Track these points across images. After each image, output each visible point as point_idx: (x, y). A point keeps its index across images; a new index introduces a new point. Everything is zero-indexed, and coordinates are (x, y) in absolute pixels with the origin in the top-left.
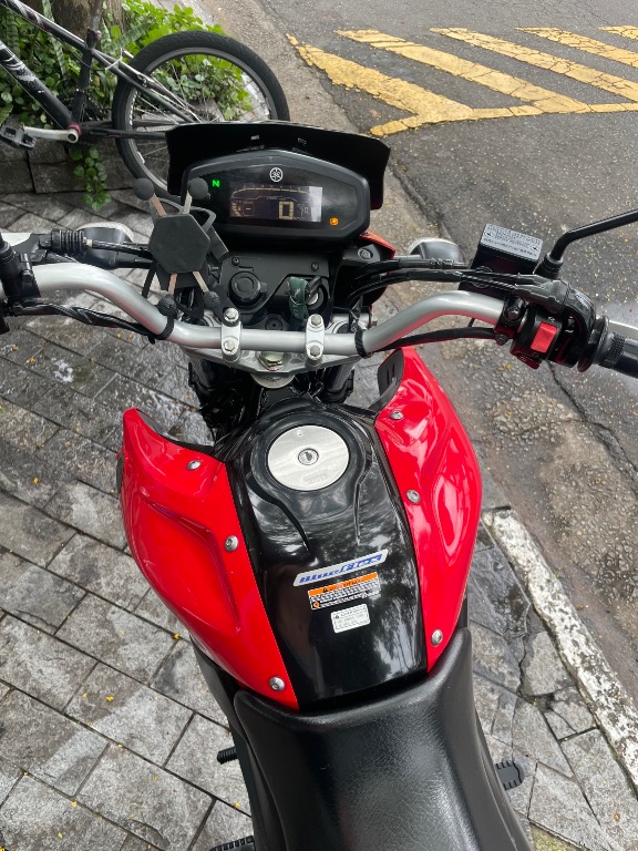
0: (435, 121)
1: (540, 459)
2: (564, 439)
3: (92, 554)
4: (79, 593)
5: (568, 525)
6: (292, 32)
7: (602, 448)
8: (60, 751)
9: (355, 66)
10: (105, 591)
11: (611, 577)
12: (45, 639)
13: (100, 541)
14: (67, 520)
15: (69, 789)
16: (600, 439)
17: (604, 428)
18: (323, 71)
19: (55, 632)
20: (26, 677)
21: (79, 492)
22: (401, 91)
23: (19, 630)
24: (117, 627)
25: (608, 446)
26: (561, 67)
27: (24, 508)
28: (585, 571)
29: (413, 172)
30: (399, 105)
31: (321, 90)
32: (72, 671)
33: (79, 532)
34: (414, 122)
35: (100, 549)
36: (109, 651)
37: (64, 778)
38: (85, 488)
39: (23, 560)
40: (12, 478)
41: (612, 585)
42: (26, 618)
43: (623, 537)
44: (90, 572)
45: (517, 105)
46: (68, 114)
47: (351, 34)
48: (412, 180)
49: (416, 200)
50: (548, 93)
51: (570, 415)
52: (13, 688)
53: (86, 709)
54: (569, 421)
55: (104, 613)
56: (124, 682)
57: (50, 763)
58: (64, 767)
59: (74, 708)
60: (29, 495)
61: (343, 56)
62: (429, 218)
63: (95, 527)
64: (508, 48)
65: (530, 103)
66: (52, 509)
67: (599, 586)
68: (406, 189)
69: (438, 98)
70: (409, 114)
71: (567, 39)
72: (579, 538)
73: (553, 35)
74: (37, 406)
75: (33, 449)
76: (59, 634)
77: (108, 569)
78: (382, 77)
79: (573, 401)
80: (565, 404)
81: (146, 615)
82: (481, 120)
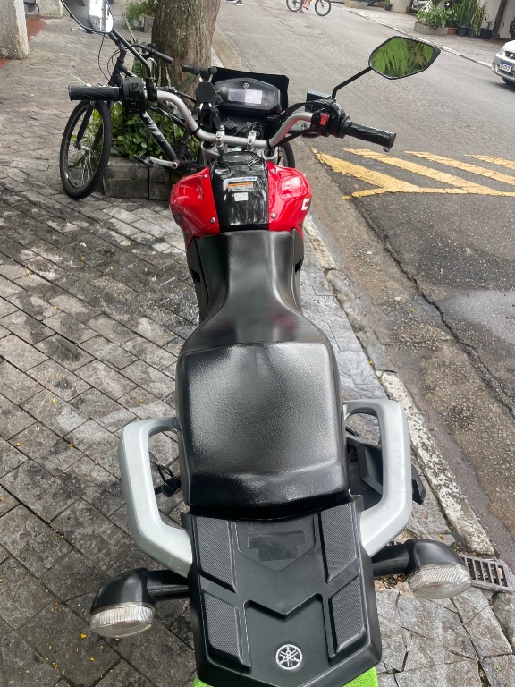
0: (393, 191)
1: (424, 357)
2: (441, 349)
3: (145, 345)
4: (135, 359)
5: (433, 389)
6: (314, 147)
7: (465, 355)
8: (111, 415)
9: (350, 164)
10: (148, 360)
11: (455, 417)
12: (113, 372)
13: (150, 341)
14: (135, 330)
15: (113, 430)
16: (465, 351)
17: (469, 346)
18: (330, 166)
19: (119, 370)
20: (101, 384)
21: (144, 321)
22: (376, 176)
23: (101, 366)
24: (151, 375)
25: (469, 355)
26: (489, 174)
27: (114, 322)
28: (439, 413)
29: (374, 214)
30: (373, 183)
31: (326, 174)
32: (125, 386)
33: (140, 335)
34: (380, 191)
35: (149, 345)
36: (145, 383)
37: (110, 425)
38: (148, 320)
39: (109, 341)
40: (111, 309)
41: (455, 421)
42: (106, 362)
43: (469, 399)
44: (143, 351)
45: (450, 188)
46: (175, 155)
47: (352, 151)
48: (373, 219)
49: (373, 229)
50: (474, 184)
51: (448, 338)
52: (92, 387)
53: (128, 402)
54: (447, 340)
55: (146, 369)
56: (150, 396)
57: (105, 418)
58: (111, 421)
59: (122, 400)
60: (118, 317)
61: (344, 160)
62: (379, 237)
63: (149, 335)
64: (454, 163)
65: (460, 188)
66: (129, 325)
67: (446, 420)
68: (368, 223)
69: (398, 181)
70: (377, 187)
71: (499, 162)
72: (439, 397)
73: (488, 159)
74: (130, 284)
75: (124, 300)
76: (121, 372)
77: (152, 353)
78: (365, 170)
79: (452, 332)
80: (446, 333)
81: (168, 373)
82: (424, 194)
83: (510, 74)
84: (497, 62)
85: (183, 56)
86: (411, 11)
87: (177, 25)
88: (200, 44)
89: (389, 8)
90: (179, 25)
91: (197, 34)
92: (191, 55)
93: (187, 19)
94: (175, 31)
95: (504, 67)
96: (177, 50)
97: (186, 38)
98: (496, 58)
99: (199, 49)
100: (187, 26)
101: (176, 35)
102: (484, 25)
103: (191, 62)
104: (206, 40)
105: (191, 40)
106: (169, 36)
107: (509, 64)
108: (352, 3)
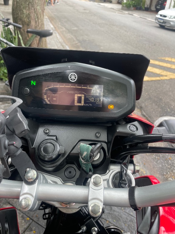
45: (162, 76)
50: (170, 73)
71: (174, 60)
73: (170, 59)
82: (152, 81)
83: (163, 23)
84: (157, 19)
85: (28, 24)
86: (119, 3)
87: (23, 8)
88: (37, 17)
89: (111, 2)
90: (25, 8)
91: (35, 12)
92: (33, 23)
93: (28, 5)
94: (23, 11)
95: (160, 20)
96: (24, 21)
97: (29, 14)
98: (156, 17)
99: (37, 20)
100: (29, 8)
101: (24, 14)
102: (146, 6)
103: (33, 27)
104: (40, 15)
105: (32, 15)
106: (19, 14)
107: (162, 19)
108: (98, 1)
